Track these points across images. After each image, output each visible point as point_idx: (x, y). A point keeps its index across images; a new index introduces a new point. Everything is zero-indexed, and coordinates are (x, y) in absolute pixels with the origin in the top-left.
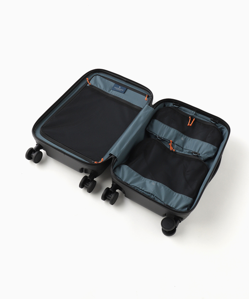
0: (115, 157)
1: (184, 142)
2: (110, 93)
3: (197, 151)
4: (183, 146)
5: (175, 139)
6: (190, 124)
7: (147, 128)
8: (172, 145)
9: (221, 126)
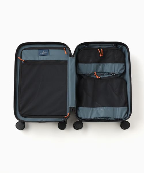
0: (74, 107)
1: (103, 69)
2: (40, 60)
3: (113, 72)
4: (103, 71)
5: (97, 69)
6: (101, 54)
7: (77, 72)
8: (97, 75)
9: (120, 46)
